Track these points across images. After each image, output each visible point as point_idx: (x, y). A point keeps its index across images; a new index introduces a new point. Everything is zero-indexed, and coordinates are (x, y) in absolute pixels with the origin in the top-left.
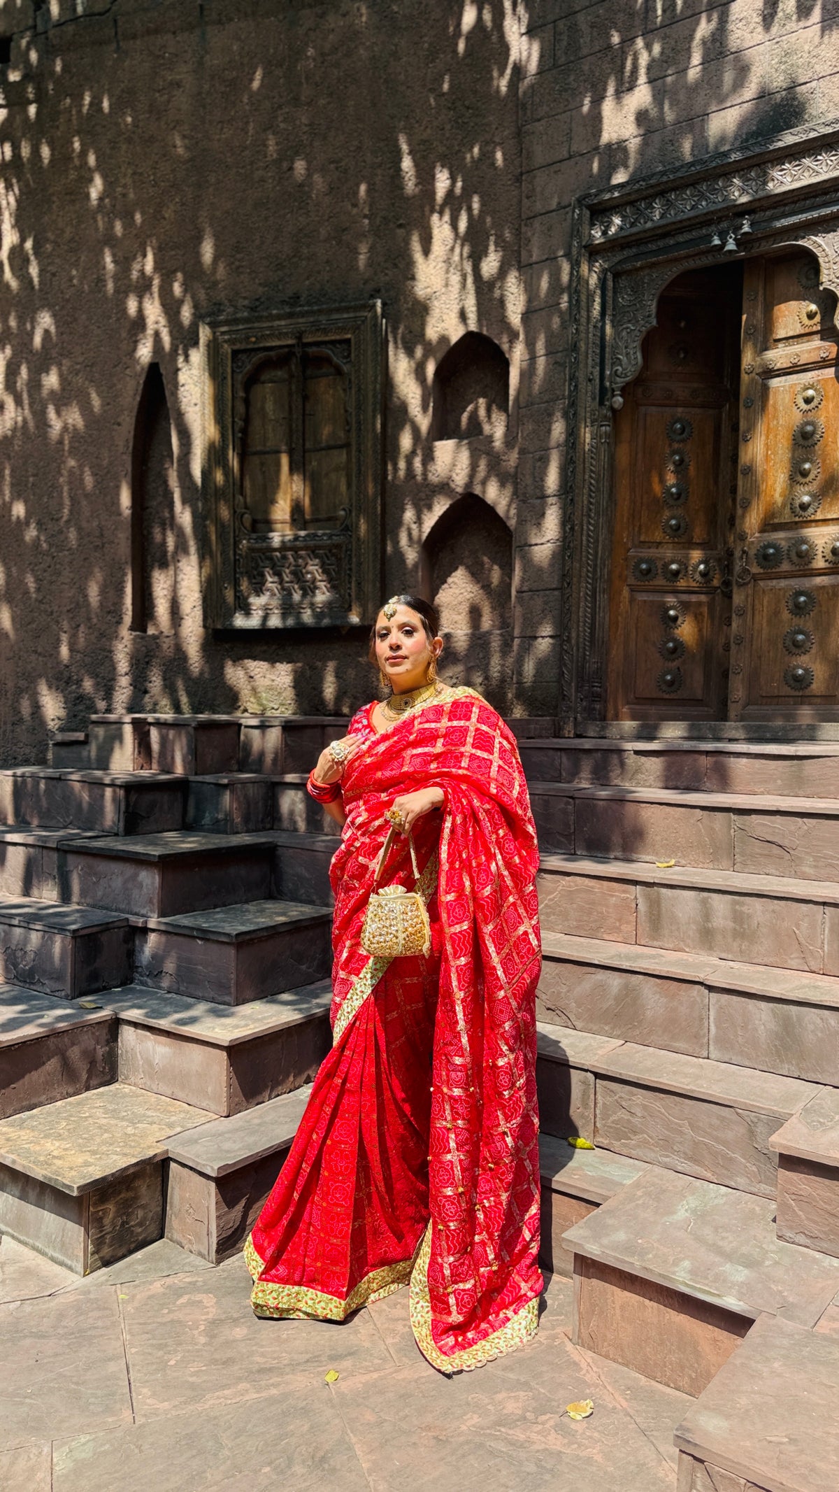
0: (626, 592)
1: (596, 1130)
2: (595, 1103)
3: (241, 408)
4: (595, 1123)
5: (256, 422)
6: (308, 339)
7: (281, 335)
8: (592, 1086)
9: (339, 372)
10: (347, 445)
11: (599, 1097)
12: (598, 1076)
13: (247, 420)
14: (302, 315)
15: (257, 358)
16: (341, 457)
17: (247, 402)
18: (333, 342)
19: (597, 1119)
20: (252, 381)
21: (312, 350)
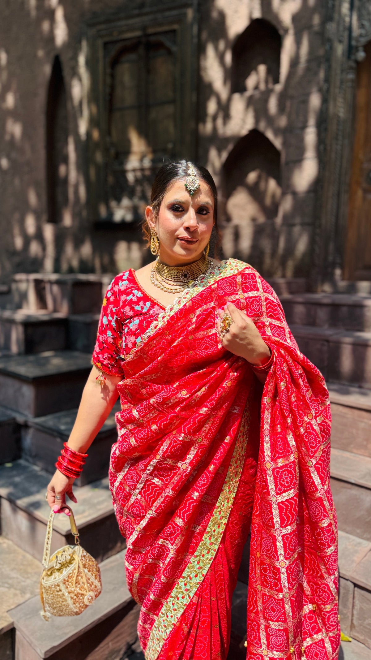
0: (360, 193)
1: (352, 626)
2: (353, 606)
3: (109, 80)
4: (352, 620)
5: (118, 91)
6: (151, 31)
7: (132, 29)
8: (351, 592)
9: (169, 52)
10: (173, 102)
11: (357, 602)
12: (356, 585)
13: (113, 87)
14: (146, 14)
15: (118, 46)
16: (170, 109)
17: (113, 76)
18: (166, 33)
19: (354, 618)
20: (115, 62)
21: (153, 39)
